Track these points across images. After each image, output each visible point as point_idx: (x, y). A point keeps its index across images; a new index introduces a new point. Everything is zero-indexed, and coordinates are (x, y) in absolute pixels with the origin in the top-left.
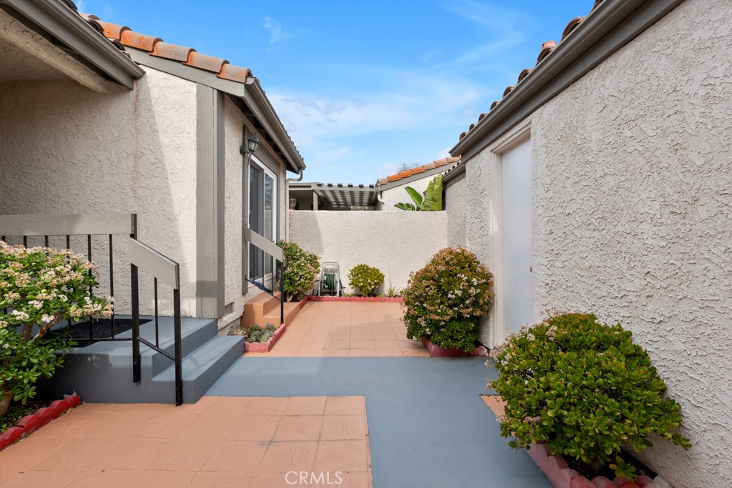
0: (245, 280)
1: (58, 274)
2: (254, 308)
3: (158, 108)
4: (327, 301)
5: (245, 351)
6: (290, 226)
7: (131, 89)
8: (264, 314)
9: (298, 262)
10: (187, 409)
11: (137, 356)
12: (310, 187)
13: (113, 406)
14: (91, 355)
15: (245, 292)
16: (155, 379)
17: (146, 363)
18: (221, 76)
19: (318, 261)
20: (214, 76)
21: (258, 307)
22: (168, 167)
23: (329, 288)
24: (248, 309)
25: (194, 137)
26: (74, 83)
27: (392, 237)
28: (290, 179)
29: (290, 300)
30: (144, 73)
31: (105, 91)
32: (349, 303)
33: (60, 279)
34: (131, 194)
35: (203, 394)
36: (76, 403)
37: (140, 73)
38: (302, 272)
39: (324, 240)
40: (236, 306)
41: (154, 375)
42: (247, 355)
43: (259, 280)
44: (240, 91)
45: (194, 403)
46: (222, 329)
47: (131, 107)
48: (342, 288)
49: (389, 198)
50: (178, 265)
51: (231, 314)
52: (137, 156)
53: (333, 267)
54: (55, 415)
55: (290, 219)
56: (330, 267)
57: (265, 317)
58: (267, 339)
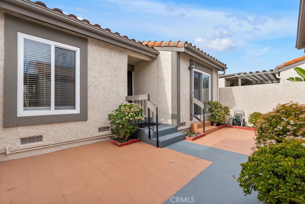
0: (191, 115)
1: (134, 109)
2: (194, 125)
3: (162, 62)
4: (235, 128)
5: (185, 139)
6: (219, 94)
7: (157, 58)
8: (198, 128)
9: (218, 110)
10: (159, 149)
11: (150, 132)
12: (234, 75)
13: (145, 143)
14: (142, 130)
15: (191, 119)
16: (153, 139)
17: (152, 134)
18: (178, 47)
19: (229, 109)
20: (176, 47)
21: (196, 126)
22: (165, 79)
23: (237, 122)
24: (192, 125)
25: (171, 69)
26: (144, 61)
27: (279, 98)
28: (219, 74)
29: (215, 125)
30: (159, 52)
31: (151, 60)
32: (247, 130)
33: (134, 110)
34: (157, 88)
35: (165, 146)
36: (139, 141)
37: (158, 53)
38: (219, 113)
39: (236, 100)
40: (186, 124)
41: (153, 138)
42: (185, 140)
43: (199, 116)
44: (183, 50)
45: (161, 148)
46: (180, 131)
47: (157, 63)
48: (244, 123)
49: (284, 75)
50: (157, 108)
51: (185, 126)
52: (158, 77)
53: (240, 113)
54: (135, 142)
55: (219, 91)
56: (239, 113)
57: (198, 129)
58: (193, 136)
